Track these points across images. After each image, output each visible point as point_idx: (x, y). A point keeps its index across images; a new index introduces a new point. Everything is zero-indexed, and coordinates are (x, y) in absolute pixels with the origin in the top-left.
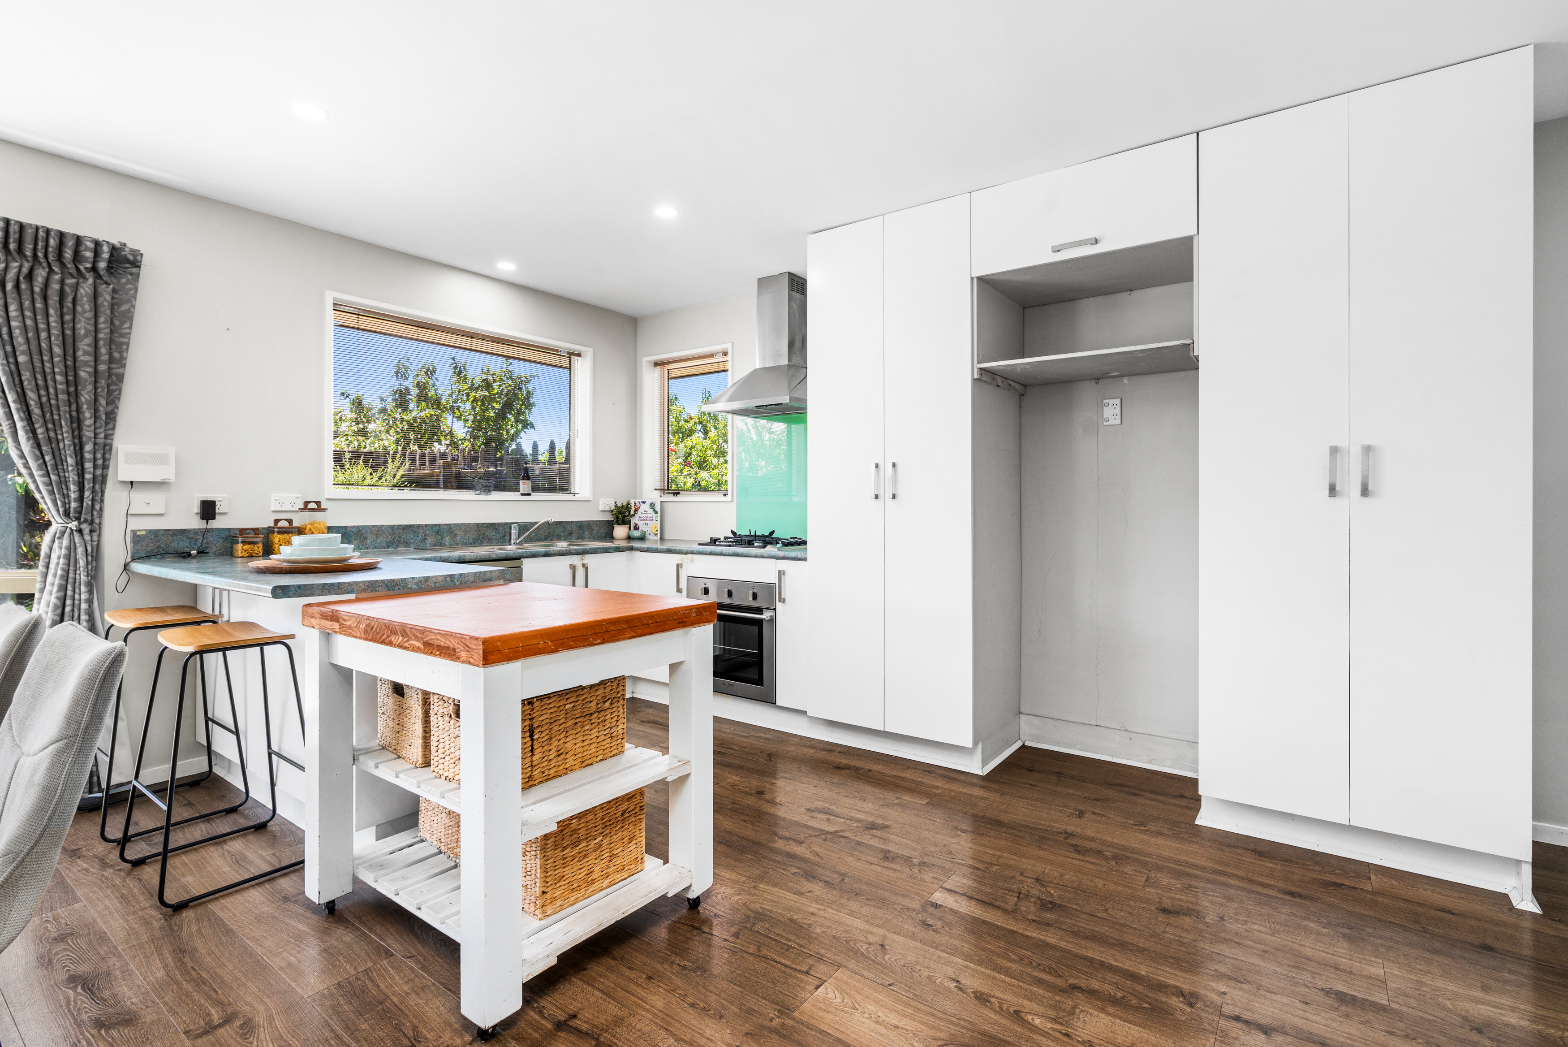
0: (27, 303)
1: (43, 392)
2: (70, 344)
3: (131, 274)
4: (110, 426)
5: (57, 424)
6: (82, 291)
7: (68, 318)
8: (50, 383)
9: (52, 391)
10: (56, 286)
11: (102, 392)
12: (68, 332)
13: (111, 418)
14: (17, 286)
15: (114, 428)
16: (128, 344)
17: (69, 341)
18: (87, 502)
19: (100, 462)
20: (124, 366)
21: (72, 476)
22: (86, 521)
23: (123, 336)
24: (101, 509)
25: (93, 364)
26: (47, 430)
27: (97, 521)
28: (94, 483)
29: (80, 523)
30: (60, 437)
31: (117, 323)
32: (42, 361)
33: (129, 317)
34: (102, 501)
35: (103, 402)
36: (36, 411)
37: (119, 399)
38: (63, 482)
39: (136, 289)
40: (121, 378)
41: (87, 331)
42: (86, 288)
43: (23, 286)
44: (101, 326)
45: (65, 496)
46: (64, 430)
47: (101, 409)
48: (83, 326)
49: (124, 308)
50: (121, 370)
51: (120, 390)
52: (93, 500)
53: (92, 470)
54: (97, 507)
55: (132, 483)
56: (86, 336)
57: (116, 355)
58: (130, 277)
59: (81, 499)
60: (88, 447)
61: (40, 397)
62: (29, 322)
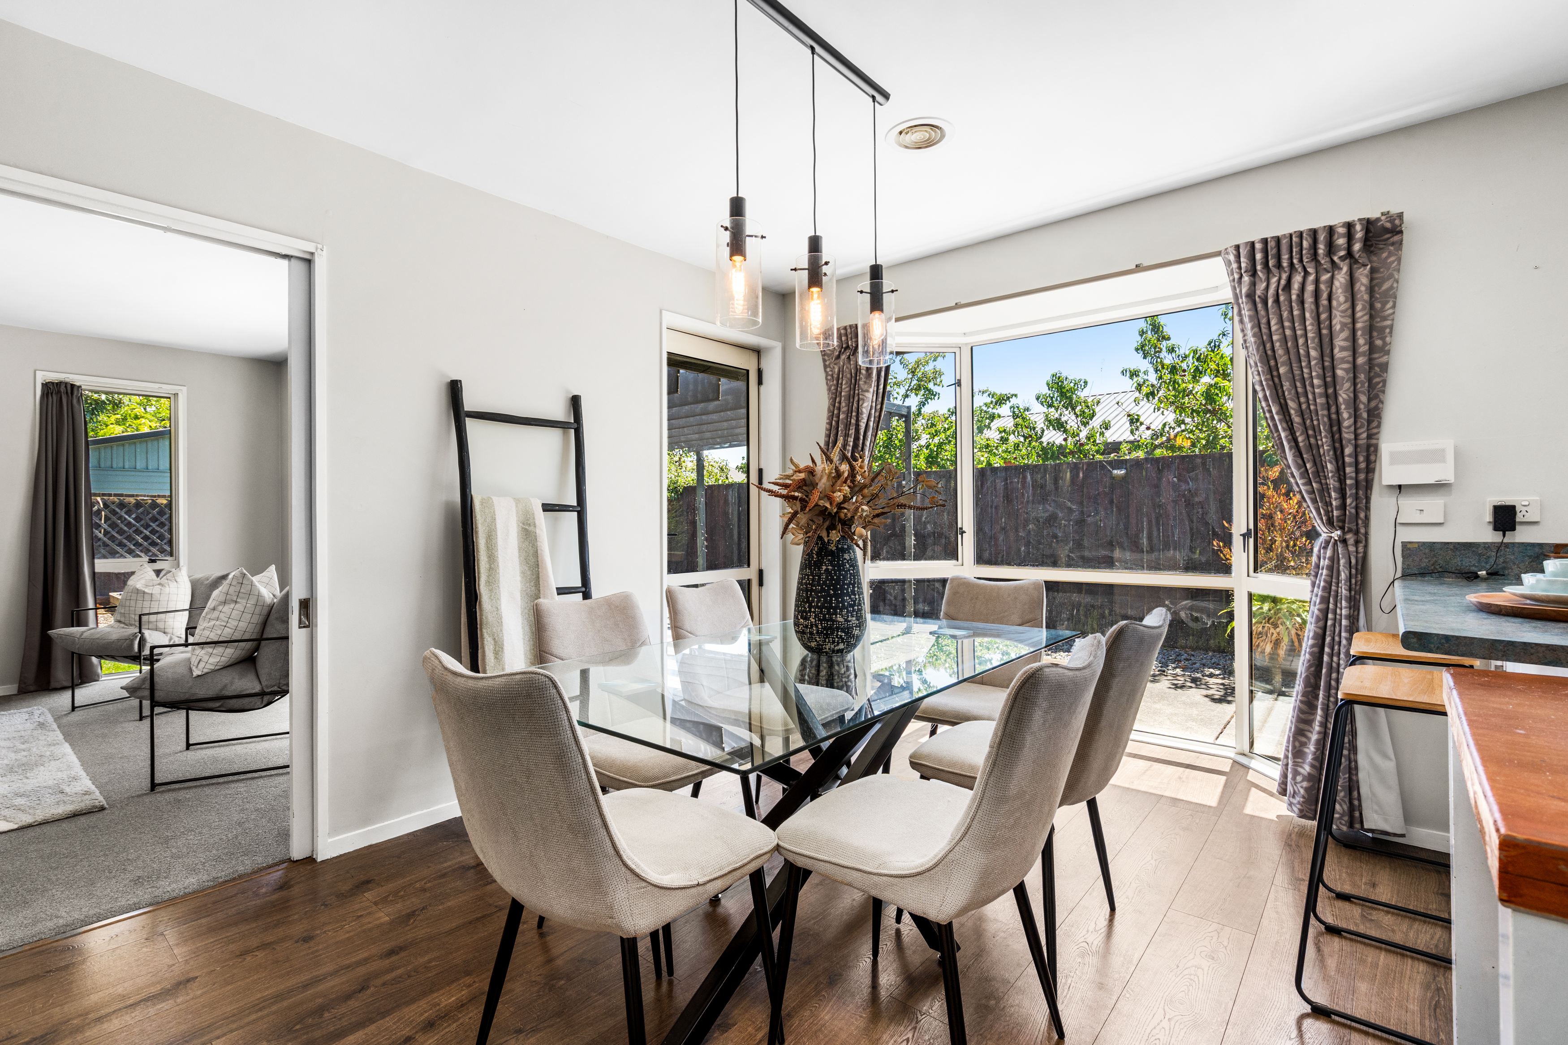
0: (1285, 314)
1: (1302, 400)
2: (1325, 344)
3: (1393, 244)
4: (1375, 424)
5: (1317, 430)
6: (1337, 284)
7: (1323, 316)
8: (1308, 388)
9: (1310, 396)
10: (1310, 288)
11: (1363, 387)
12: (1324, 332)
13: (1375, 415)
14: (1277, 300)
15: (1379, 426)
16: (1391, 327)
17: (1326, 340)
18: (1351, 510)
19: (1363, 466)
20: (1388, 353)
21: (1332, 483)
22: (1350, 530)
23: (1385, 319)
24: (1367, 518)
25: (1351, 359)
26: (1308, 437)
27: (1362, 530)
28: (1357, 488)
29: (1344, 533)
30: (1320, 442)
31: (1378, 305)
32: (1301, 367)
33: (1392, 295)
34: (1368, 508)
35: (1363, 398)
36: (1297, 419)
37: (1383, 392)
38: (1324, 490)
39: (1399, 260)
40: (1385, 367)
41: (1343, 325)
42: (1341, 278)
43: (1282, 298)
44: (1359, 315)
45: (1328, 504)
46: (1323, 435)
47: (1362, 406)
48: (1339, 320)
49: (1385, 286)
50: (1384, 359)
51: (1384, 382)
52: (1357, 508)
53: (1353, 475)
54: (1362, 515)
55: (1400, 487)
56: (1342, 330)
57: (1379, 342)
58: (1392, 248)
59: (1343, 507)
60: (1348, 451)
61: (1300, 404)
62: (1288, 332)
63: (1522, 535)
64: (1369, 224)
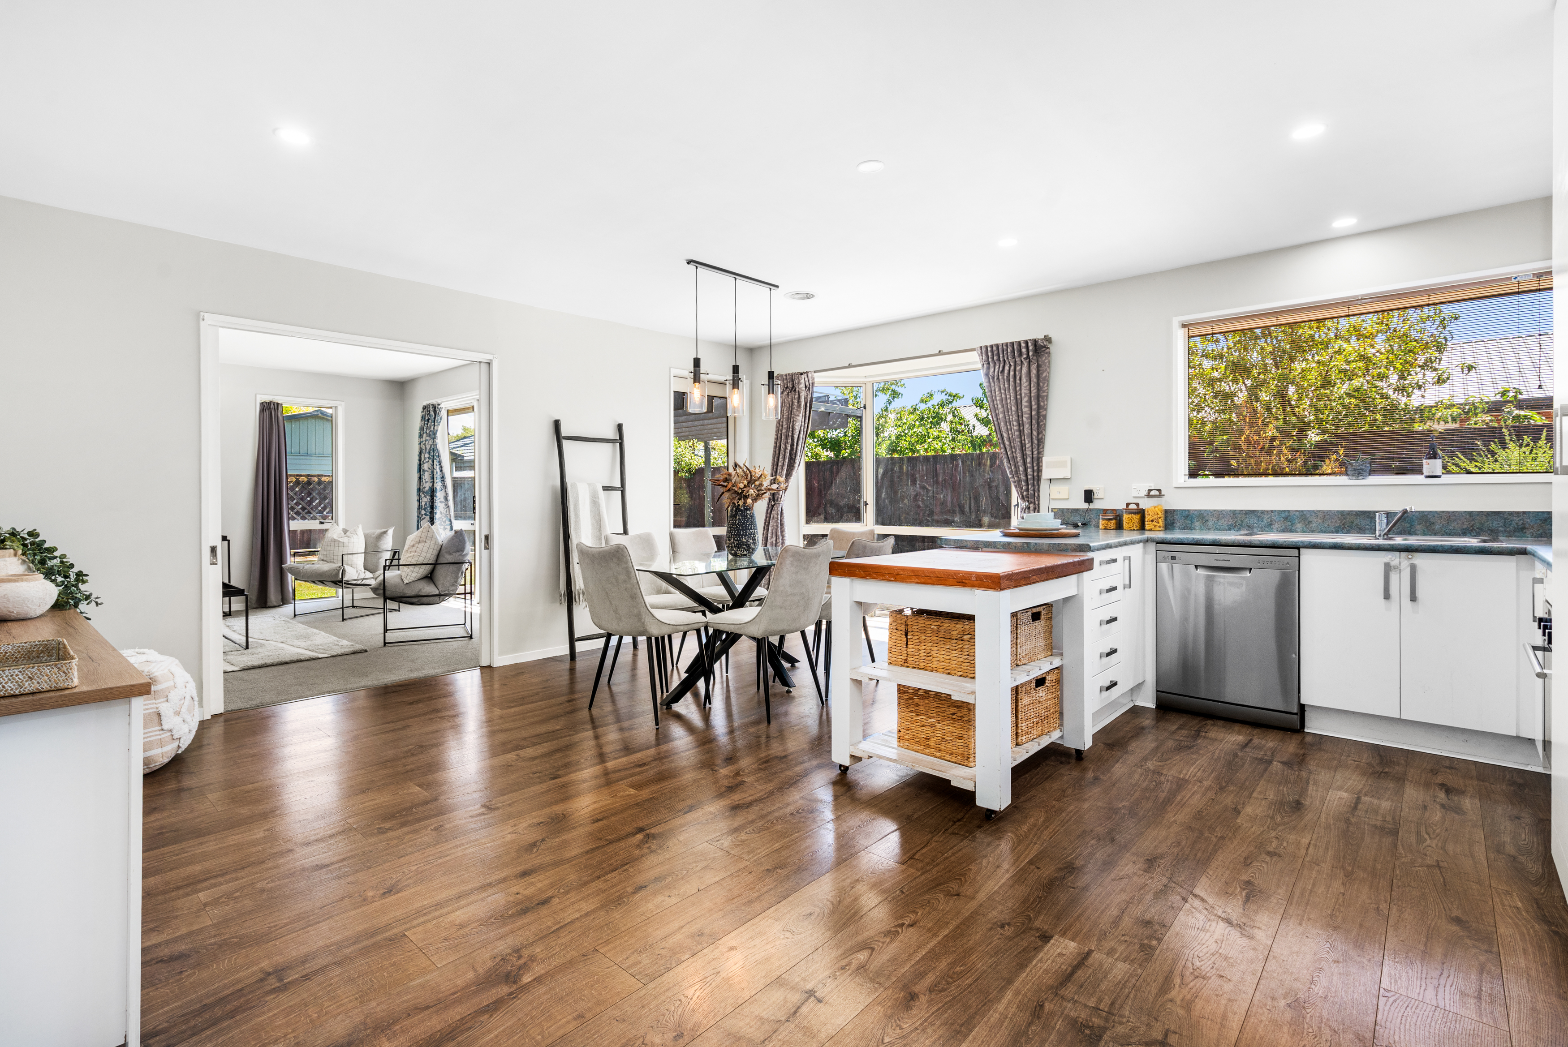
0: (1002, 386)
1: (1010, 432)
2: (1018, 403)
3: (1046, 353)
4: (1041, 446)
5: (1016, 449)
6: (1023, 372)
7: (1018, 388)
8: (1012, 426)
10: (1012, 373)
11: (1035, 427)
12: (1018, 397)
13: (1041, 442)
14: (998, 378)
15: (1043, 447)
16: (1047, 396)
17: (1019, 401)
18: (1031, 492)
19: (1036, 468)
20: (1046, 410)
21: (1023, 477)
22: (1031, 503)
23: (1044, 392)
24: (1039, 496)
25: (1029, 412)
26: (1012, 452)
27: (1037, 502)
28: (1034, 480)
29: (1029, 504)
30: (1017, 455)
31: (1041, 384)
32: (1009, 415)
33: (1047, 380)
34: (1039, 491)
35: (1035, 433)
36: (1007, 443)
37: (1045, 430)
38: (1019, 481)
39: (1049, 362)
40: (1045, 417)
41: (1026, 394)
42: (1025, 370)
43: (1000, 377)
44: (1032, 389)
45: (1021, 488)
46: (1018, 451)
47: (1035, 438)
48: (1024, 391)
49: (1044, 375)
50: (1044, 413)
51: (1045, 425)
52: (1034, 490)
53: (1031, 473)
54: (1036, 494)
55: (1053, 479)
56: (1025, 397)
57: (1042, 404)
58: (1046, 355)
59: (1027, 490)
60: (1029, 460)
61: (1009, 435)
62: (1003, 396)
63: (1096, 505)
64: (1035, 342)
